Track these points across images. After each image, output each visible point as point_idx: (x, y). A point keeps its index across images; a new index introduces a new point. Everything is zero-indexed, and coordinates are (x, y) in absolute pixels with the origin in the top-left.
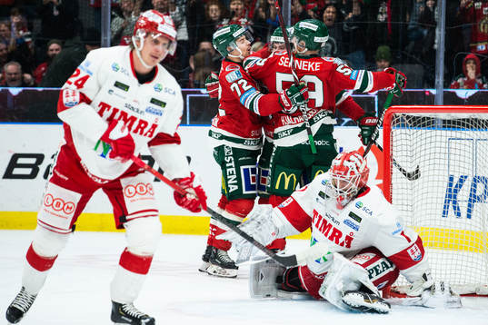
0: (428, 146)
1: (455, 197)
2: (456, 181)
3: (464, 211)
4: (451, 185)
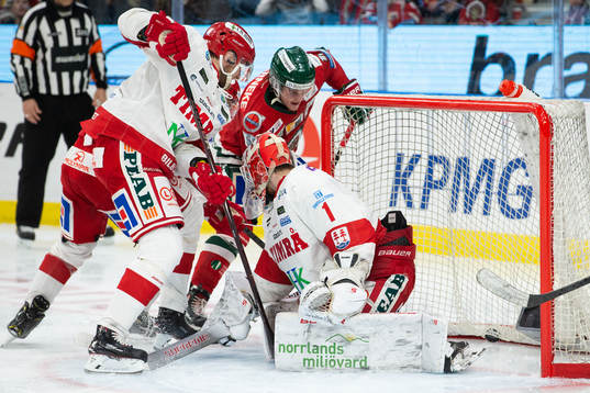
0: (379, 149)
1: (404, 182)
2: (406, 161)
3: (417, 200)
4: (398, 167)
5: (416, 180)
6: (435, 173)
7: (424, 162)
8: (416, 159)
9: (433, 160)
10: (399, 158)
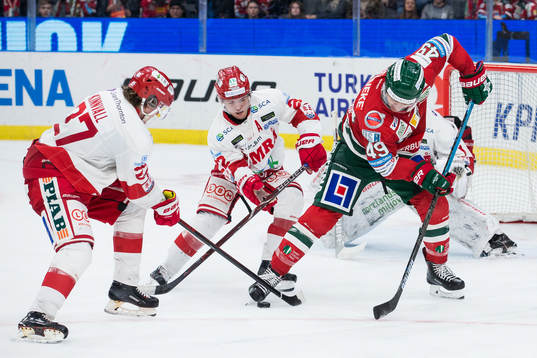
2: (503, 107)
4: (499, 111)
5: (511, 120)
6: (523, 115)
7: (515, 109)
8: (510, 107)
9: (521, 107)
10: (500, 105)
